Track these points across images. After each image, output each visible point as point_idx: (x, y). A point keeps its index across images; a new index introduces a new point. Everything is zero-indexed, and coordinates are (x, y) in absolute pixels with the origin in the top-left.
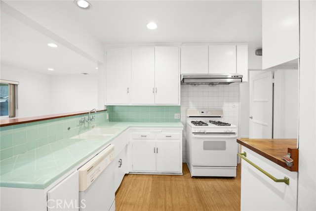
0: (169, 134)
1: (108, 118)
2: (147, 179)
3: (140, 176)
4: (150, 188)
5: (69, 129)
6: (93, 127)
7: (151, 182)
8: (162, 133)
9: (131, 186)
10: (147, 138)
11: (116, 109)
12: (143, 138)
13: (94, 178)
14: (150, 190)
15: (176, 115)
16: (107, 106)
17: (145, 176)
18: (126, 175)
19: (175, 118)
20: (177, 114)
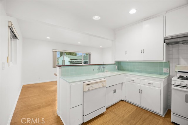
0: (151, 82)
1: (117, 68)
2: (133, 107)
3: (130, 104)
4: (132, 112)
5: (93, 70)
6: (107, 71)
7: (134, 110)
8: (146, 81)
9: (121, 106)
10: (134, 82)
11: (122, 63)
12: (132, 81)
13: (91, 89)
14: (130, 113)
15: (164, 69)
16: (116, 62)
17: (133, 106)
18: (122, 100)
19: (164, 72)
20: (166, 69)
